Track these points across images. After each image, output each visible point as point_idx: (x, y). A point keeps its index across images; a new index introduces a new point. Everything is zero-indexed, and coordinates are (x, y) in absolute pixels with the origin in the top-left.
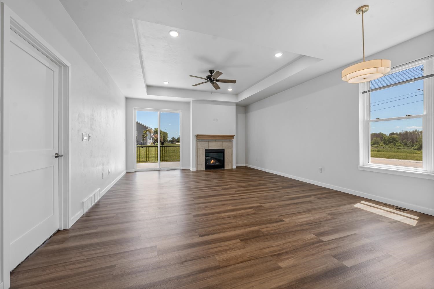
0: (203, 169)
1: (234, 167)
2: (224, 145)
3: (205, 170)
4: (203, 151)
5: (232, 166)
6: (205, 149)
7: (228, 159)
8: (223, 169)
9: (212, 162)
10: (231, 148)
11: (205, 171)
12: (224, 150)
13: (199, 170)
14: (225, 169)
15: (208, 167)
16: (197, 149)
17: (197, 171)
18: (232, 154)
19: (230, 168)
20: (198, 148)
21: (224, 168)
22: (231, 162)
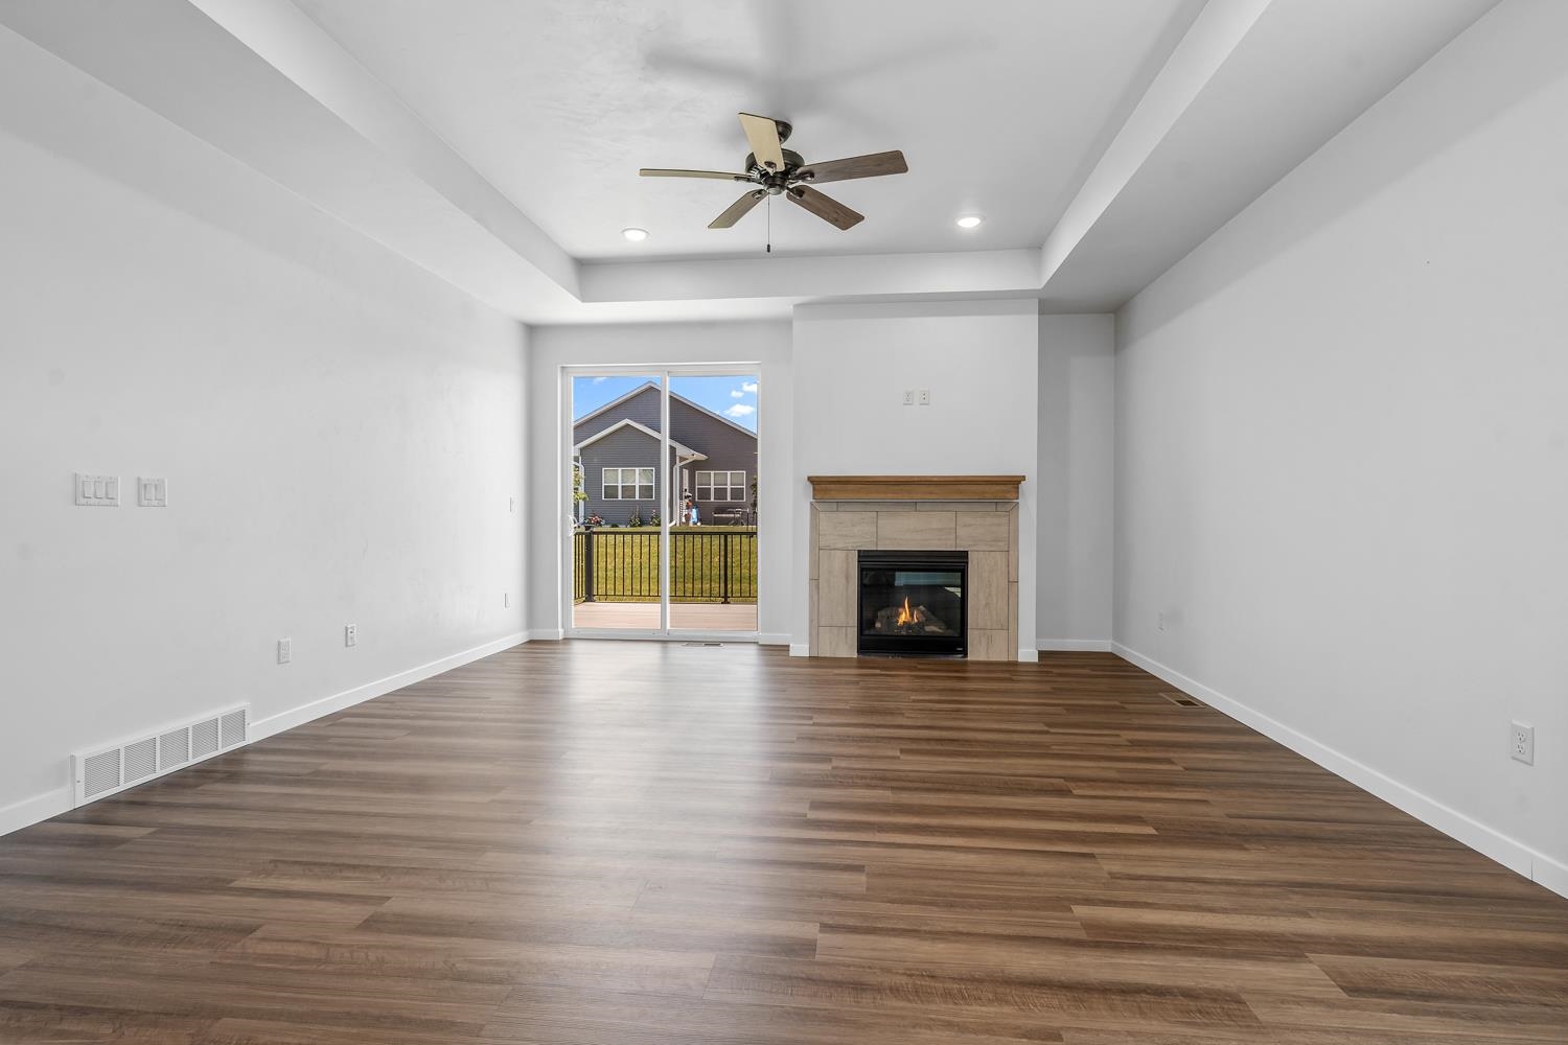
0: (847, 648)
1: (1028, 654)
2: (961, 532)
3: (855, 656)
4: (847, 555)
5: (1013, 643)
6: (859, 551)
7: (987, 604)
8: (958, 658)
9: (904, 617)
10: (1008, 547)
11: (861, 665)
12: (964, 555)
13: (828, 655)
14: (970, 658)
15: (875, 642)
16: (818, 549)
17: (815, 661)
18: (1013, 582)
19: (998, 655)
20: (822, 544)
21: (966, 655)
22: (1009, 624)
